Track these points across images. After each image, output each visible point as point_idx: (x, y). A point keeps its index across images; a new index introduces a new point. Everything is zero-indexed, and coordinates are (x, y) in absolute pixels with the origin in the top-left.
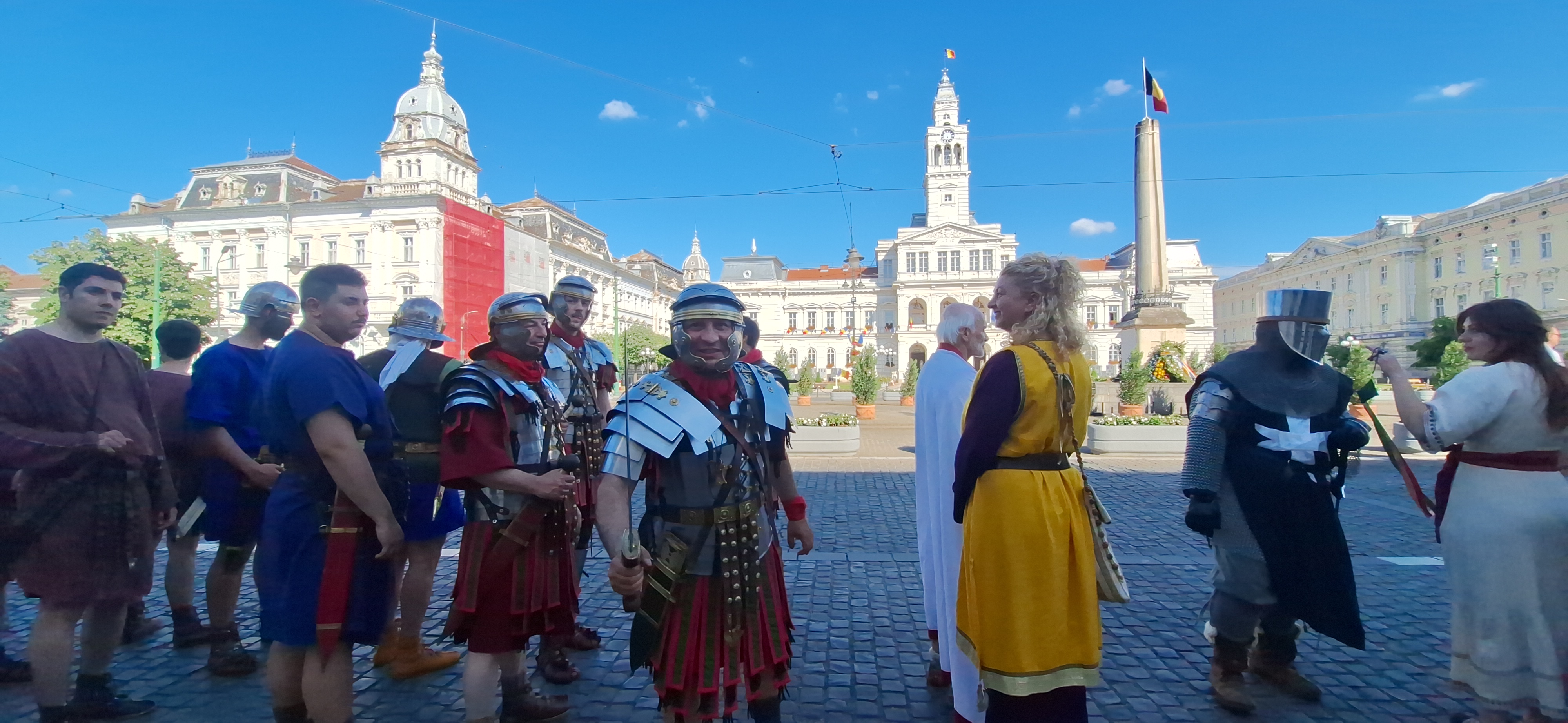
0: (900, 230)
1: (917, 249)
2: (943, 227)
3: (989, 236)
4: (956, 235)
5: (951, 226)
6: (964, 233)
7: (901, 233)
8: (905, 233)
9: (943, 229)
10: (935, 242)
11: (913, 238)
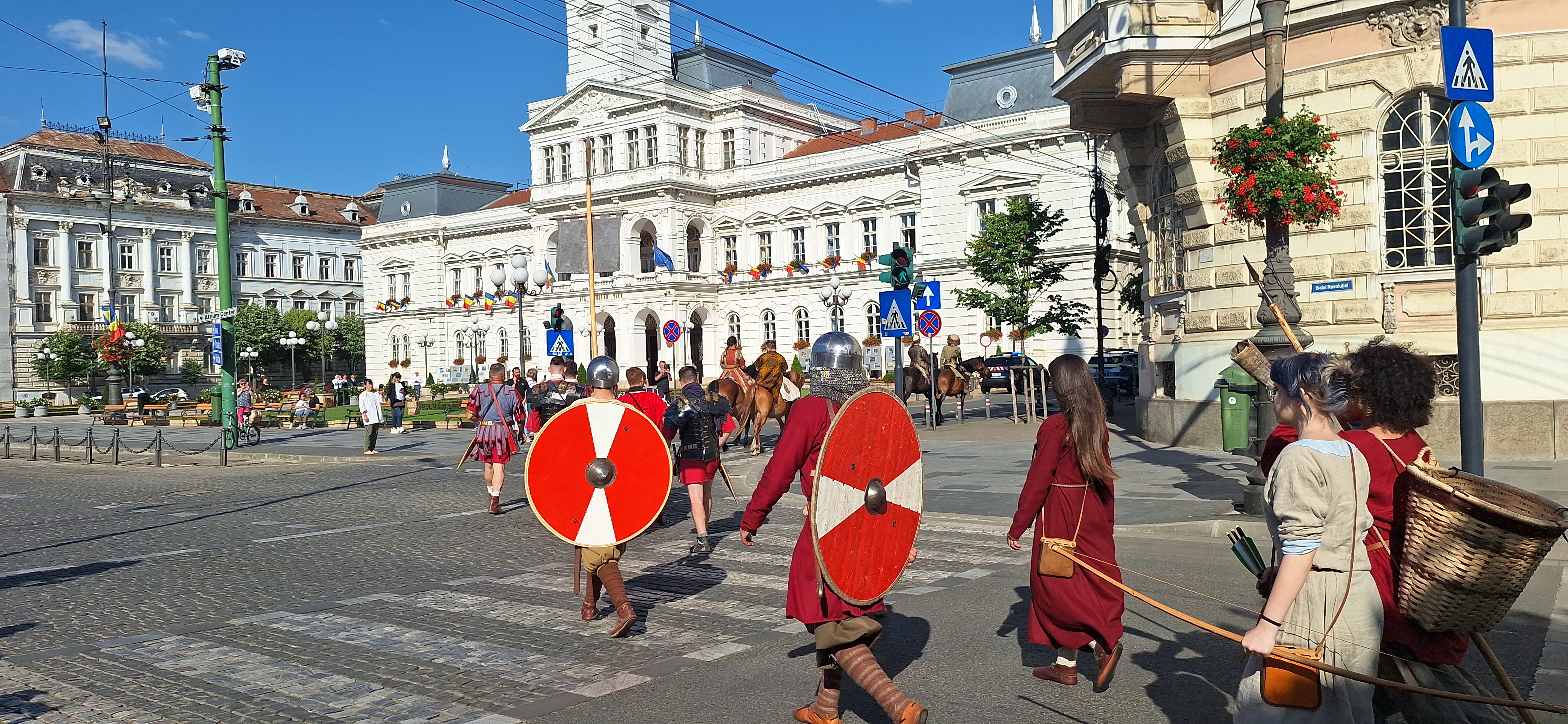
0: (532, 106)
1: (554, 138)
2: (582, 91)
3: (647, 98)
4: (603, 104)
5: (592, 87)
6: (614, 97)
7: (532, 111)
8: (537, 109)
9: (586, 95)
10: (574, 123)
11: (545, 118)
